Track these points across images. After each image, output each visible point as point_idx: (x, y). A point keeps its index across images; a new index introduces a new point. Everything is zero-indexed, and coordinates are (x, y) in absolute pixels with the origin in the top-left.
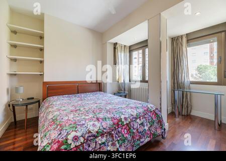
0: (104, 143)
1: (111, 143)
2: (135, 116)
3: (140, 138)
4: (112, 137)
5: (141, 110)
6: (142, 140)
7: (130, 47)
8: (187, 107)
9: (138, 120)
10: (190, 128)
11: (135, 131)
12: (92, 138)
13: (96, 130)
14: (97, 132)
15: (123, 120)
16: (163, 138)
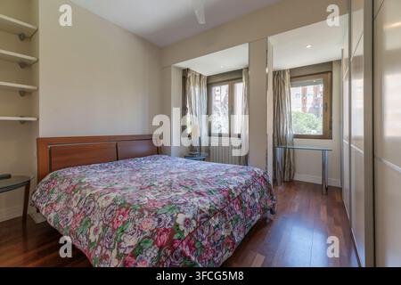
0: (217, 226)
1: (224, 224)
2: (244, 185)
3: (252, 215)
4: (226, 216)
5: (249, 177)
6: (253, 218)
7: (209, 78)
8: (290, 170)
9: (248, 191)
10: (297, 197)
11: (247, 206)
12: (205, 220)
13: (208, 207)
14: (210, 211)
15: (233, 191)
16: (272, 212)
